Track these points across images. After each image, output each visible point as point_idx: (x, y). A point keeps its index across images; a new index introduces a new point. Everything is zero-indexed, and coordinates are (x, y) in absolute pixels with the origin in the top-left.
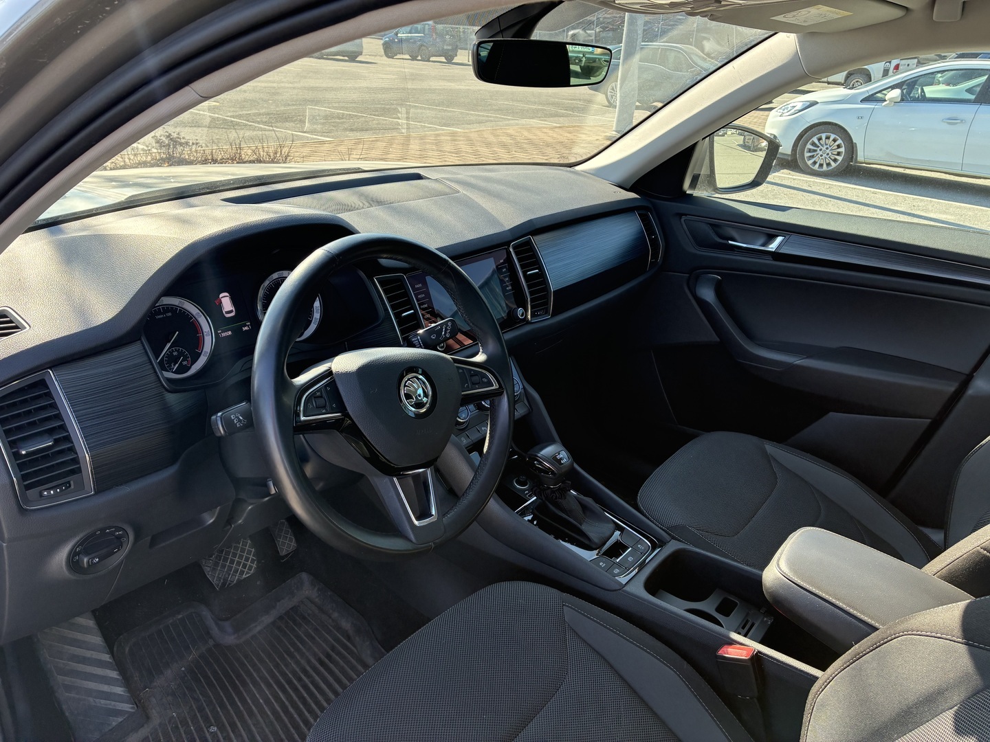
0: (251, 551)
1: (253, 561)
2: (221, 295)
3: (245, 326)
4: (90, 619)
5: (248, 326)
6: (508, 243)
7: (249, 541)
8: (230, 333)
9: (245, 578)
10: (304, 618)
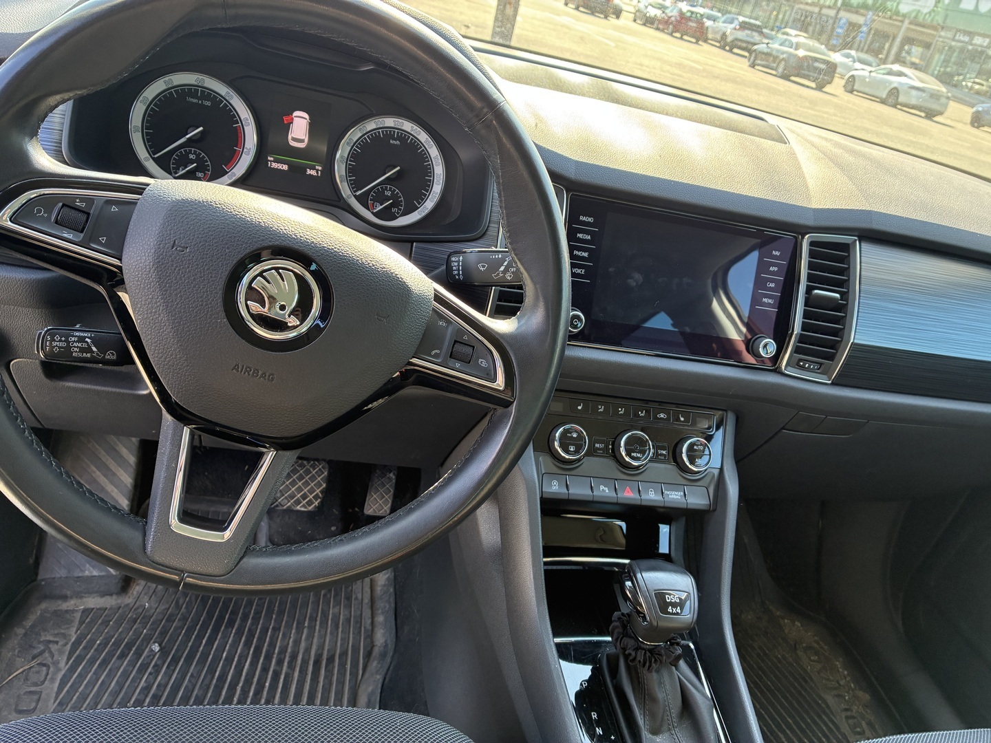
0: (322, 485)
1: (316, 497)
2: (297, 113)
3: (313, 168)
4: (133, 455)
5: (317, 170)
6: (801, 230)
7: (326, 473)
8: (285, 167)
9: (298, 511)
10: (348, 598)
